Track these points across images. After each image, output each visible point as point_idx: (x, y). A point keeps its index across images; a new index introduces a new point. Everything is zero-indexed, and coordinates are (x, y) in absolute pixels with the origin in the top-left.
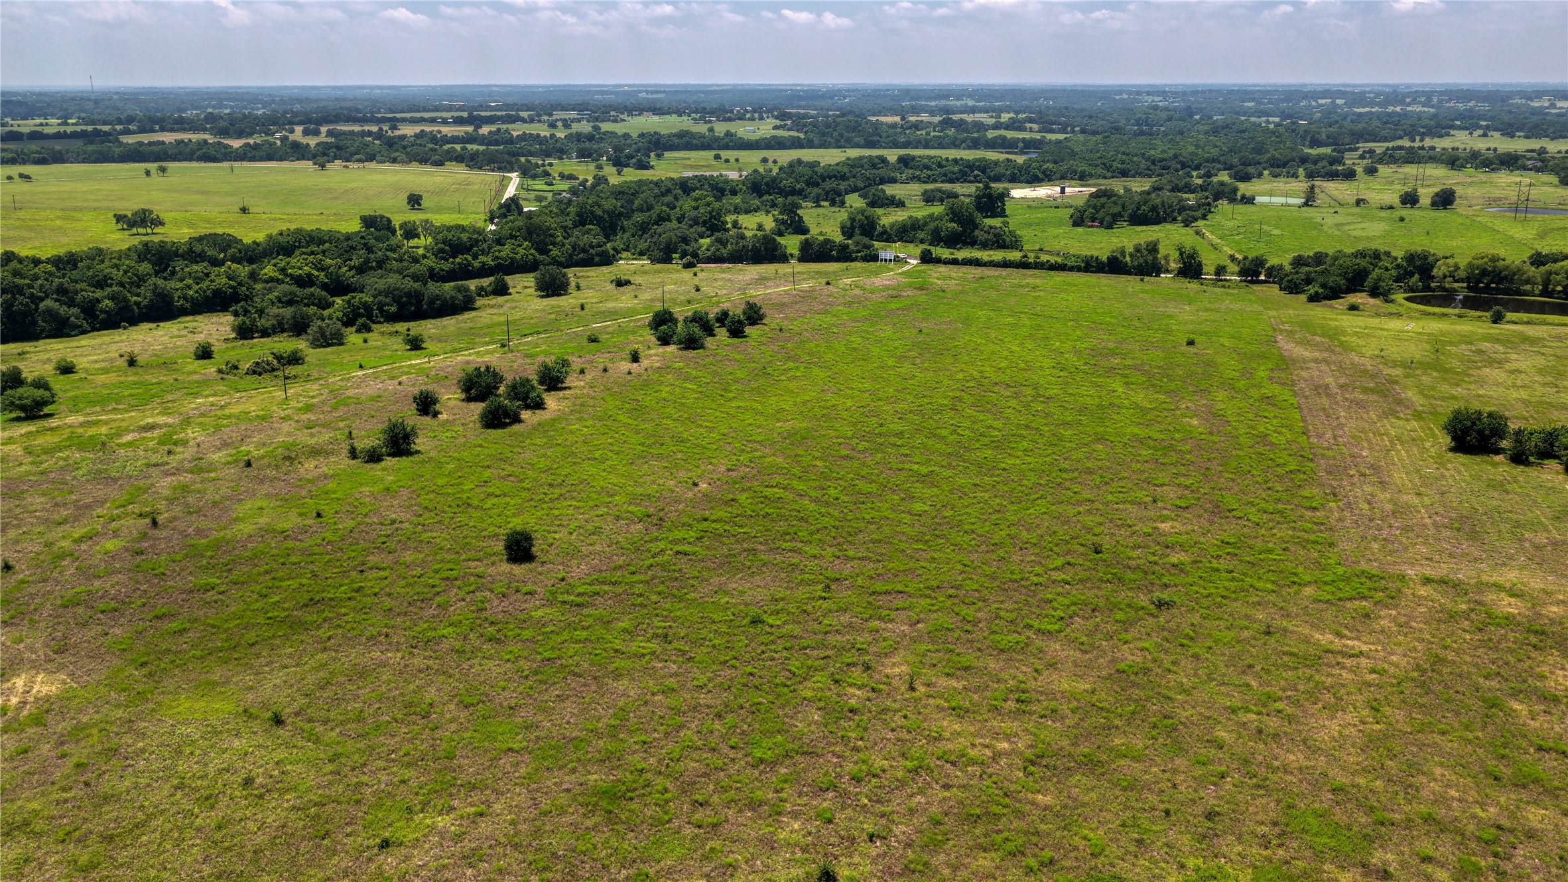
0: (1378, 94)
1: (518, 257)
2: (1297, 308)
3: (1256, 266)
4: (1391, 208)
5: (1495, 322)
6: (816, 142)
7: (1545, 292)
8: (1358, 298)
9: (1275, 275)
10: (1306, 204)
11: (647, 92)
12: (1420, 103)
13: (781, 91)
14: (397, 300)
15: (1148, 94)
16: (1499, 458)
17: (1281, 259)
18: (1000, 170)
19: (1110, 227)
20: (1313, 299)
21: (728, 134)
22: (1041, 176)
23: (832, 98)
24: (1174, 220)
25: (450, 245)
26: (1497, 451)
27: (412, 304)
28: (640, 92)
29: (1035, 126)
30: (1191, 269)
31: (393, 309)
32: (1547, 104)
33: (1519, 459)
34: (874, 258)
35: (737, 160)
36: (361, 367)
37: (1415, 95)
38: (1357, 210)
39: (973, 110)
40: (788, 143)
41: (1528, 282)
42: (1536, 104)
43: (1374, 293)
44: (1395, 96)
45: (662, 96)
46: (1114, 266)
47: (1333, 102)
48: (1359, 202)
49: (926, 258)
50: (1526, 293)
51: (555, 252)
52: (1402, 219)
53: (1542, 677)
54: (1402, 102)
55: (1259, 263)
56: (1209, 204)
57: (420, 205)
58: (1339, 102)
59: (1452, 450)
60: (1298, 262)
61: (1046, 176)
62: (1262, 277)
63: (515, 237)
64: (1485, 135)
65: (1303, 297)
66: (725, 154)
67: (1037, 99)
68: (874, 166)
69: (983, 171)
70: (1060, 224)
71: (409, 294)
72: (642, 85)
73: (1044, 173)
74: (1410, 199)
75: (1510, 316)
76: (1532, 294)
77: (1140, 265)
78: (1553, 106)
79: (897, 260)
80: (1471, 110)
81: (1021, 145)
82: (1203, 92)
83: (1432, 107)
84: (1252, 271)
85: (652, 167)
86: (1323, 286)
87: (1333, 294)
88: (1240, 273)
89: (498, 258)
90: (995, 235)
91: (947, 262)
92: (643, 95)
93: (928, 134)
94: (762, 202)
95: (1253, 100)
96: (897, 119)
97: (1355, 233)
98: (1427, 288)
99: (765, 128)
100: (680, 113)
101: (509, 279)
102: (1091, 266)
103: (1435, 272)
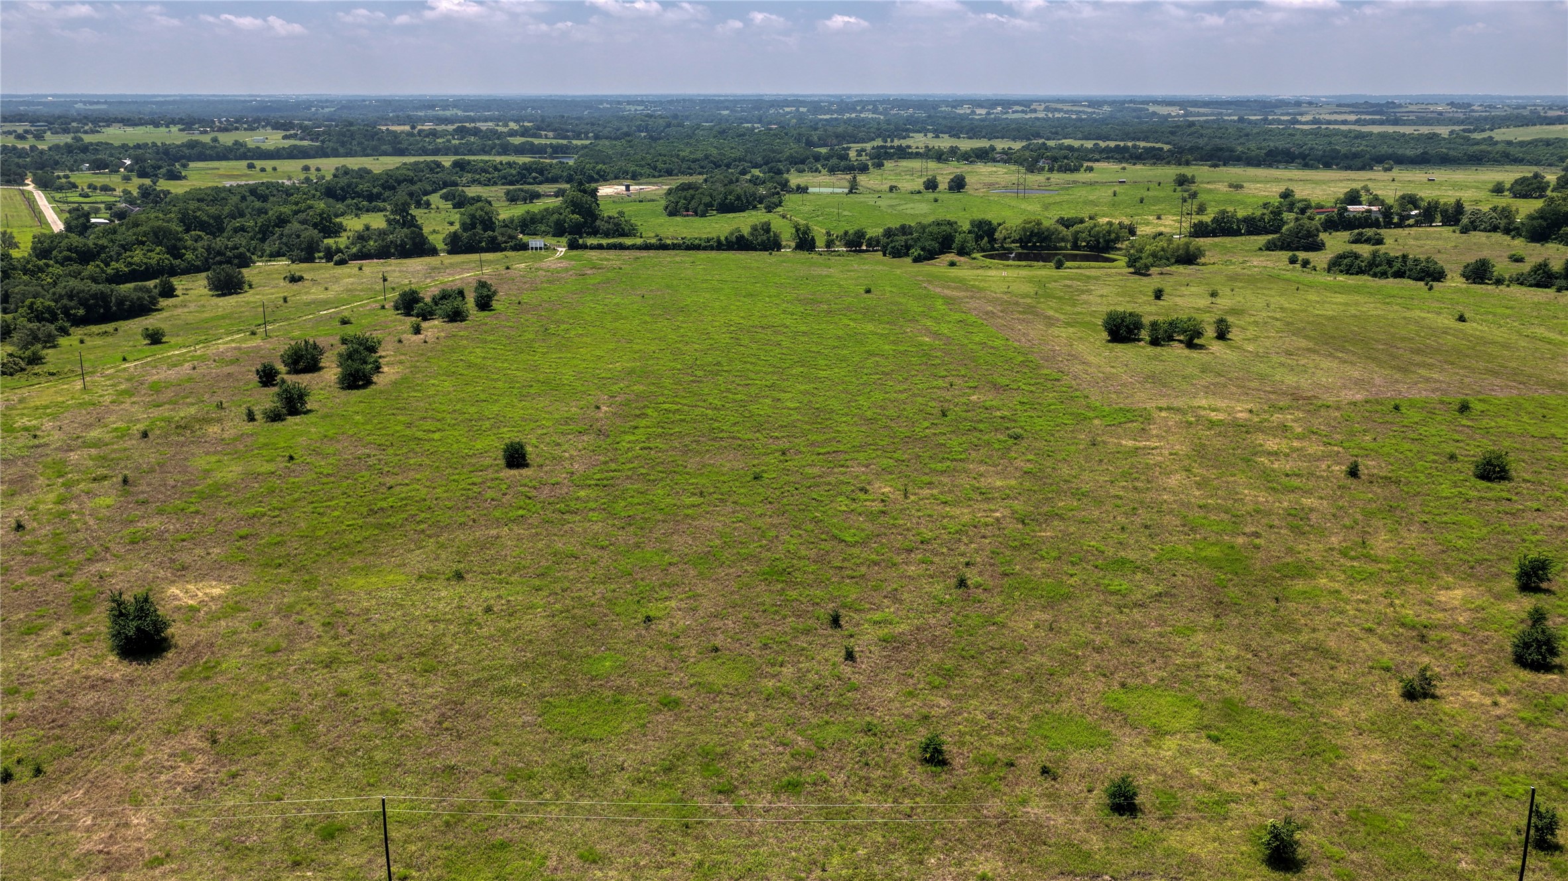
0: (832, 103)
1: (153, 262)
2: (905, 268)
3: (859, 237)
4: (919, 192)
5: (1058, 268)
6: (341, 150)
7: (1076, 246)
8: (951, 257)
9: (874, 244)
10: (850, 192)
11: (85, 103)
12: (869, 110)
14: (83, 303)
15: (629, 103)
16: (1142, 343)
17: (874, 231)
18: (555, 172)
19: (703, 215)
20: (917, 260)
21: (239, 144)
22: (596, 176)
23: (309, 108)
24: (755, 207)
25: (76, 252)
26: (1139, 340)
27: (100, 307)
28: (76, 102)
29: (551, 134)
30: (805, 243)
31: (81, 312)
32: (968, 111)
33: (1155, 342)
34: (524, 247)
35: (275, 169)
36: (124, 359)
37: (864, 104)
38: (893, 195)
39: (473, 120)
40: (313, 152)
41: (1063, 240)
42: (960, 111)
43: (962, 252)
44: (845, 105)
45: (104, 107)
46: (739, 244)
47: (797, 110)
48: (892, 189)
49: (573, 246)
50: (1061, 248)
51: (189, 256)
52: (936, 200)
53: (1261, 445)
54: (854, 110)
55: (860, 235)
56: (778, 193)
58: (801, 109)
59: (1109, 341)
60: (889, 233)
61: (601, 176)
62: (864, 248)
63: (143, 243)
64: (937, 137)
65: (909, 260)
67: (525, 109)
68: (432, 170)
69: (541, 172)
70: (654, 214)
71: (94, 296)
72: (77, 96)
73: (598, 173)
74: (931, 185)
75: (1068, 264)
76: (1065, 248)
77: (763, 242)
78: (973, 112)
79: (546, 248)
80: (912, 116)
81: (549, 150)
82: (678, 101)
83: (880, 114)
84: (856, 243)
85: (190, 177)
86: (923, 249)
87: (929, 255)
88: (846, 245)
89: (130, 264)
90: (615, 224)
91: (592, 248)
92: (79, 106)
93: (449, 141)
94: (348, 206)
95: (727, 108)
96: (407, 128)
97: (908, 212)
98: (993, 249)
99: (273, 139)
100: (157, 125)
101: (175, 281)
102: (720, 246)
103: (997, 235)
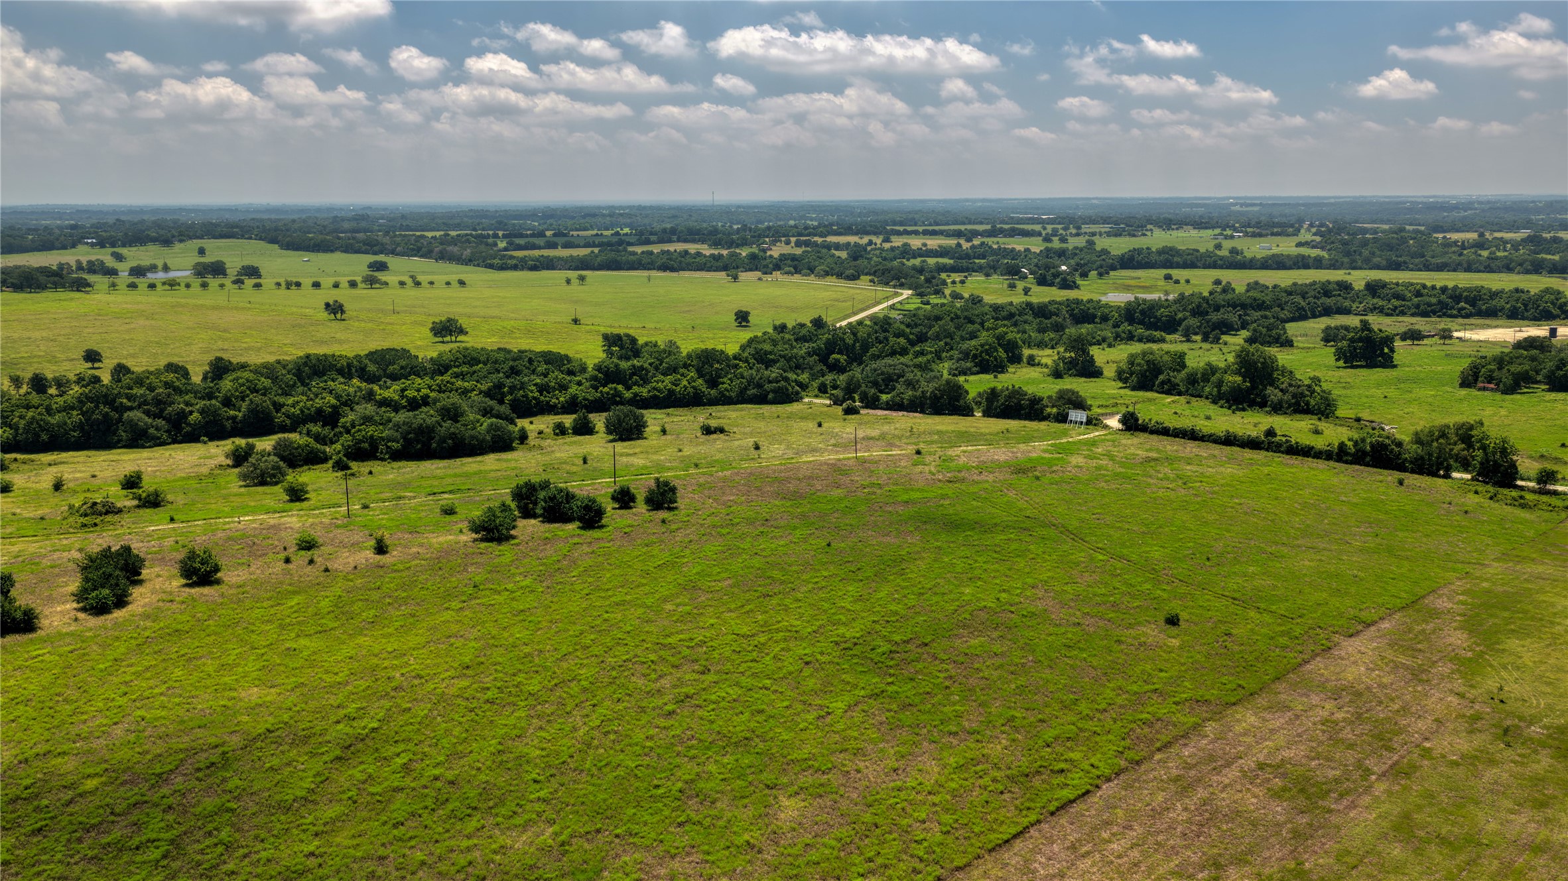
13: (1401, 203)
19: (1509, 392)
21: (1234, 251)
30: (1497, 470)
45: (1256, 209)
49: (1129, 424)
57: (748, 321)
66: (1175, 273)
79: (1092, 423)
85: (1078, 287)
90: (1295, 396)
